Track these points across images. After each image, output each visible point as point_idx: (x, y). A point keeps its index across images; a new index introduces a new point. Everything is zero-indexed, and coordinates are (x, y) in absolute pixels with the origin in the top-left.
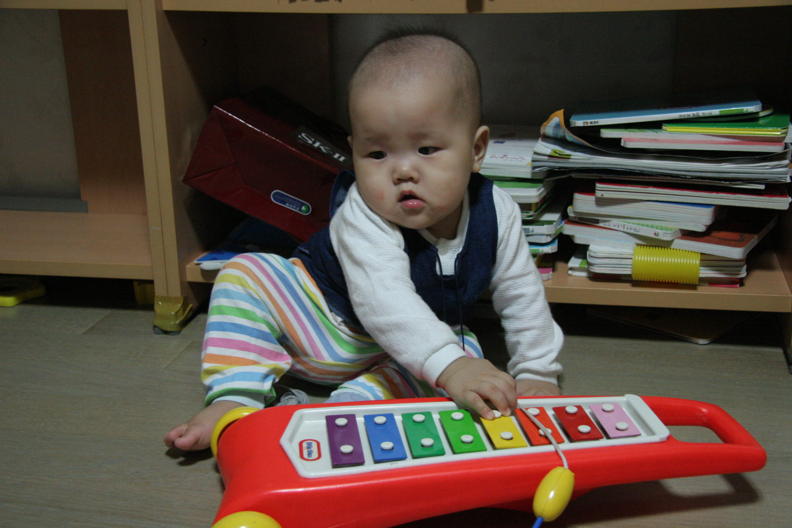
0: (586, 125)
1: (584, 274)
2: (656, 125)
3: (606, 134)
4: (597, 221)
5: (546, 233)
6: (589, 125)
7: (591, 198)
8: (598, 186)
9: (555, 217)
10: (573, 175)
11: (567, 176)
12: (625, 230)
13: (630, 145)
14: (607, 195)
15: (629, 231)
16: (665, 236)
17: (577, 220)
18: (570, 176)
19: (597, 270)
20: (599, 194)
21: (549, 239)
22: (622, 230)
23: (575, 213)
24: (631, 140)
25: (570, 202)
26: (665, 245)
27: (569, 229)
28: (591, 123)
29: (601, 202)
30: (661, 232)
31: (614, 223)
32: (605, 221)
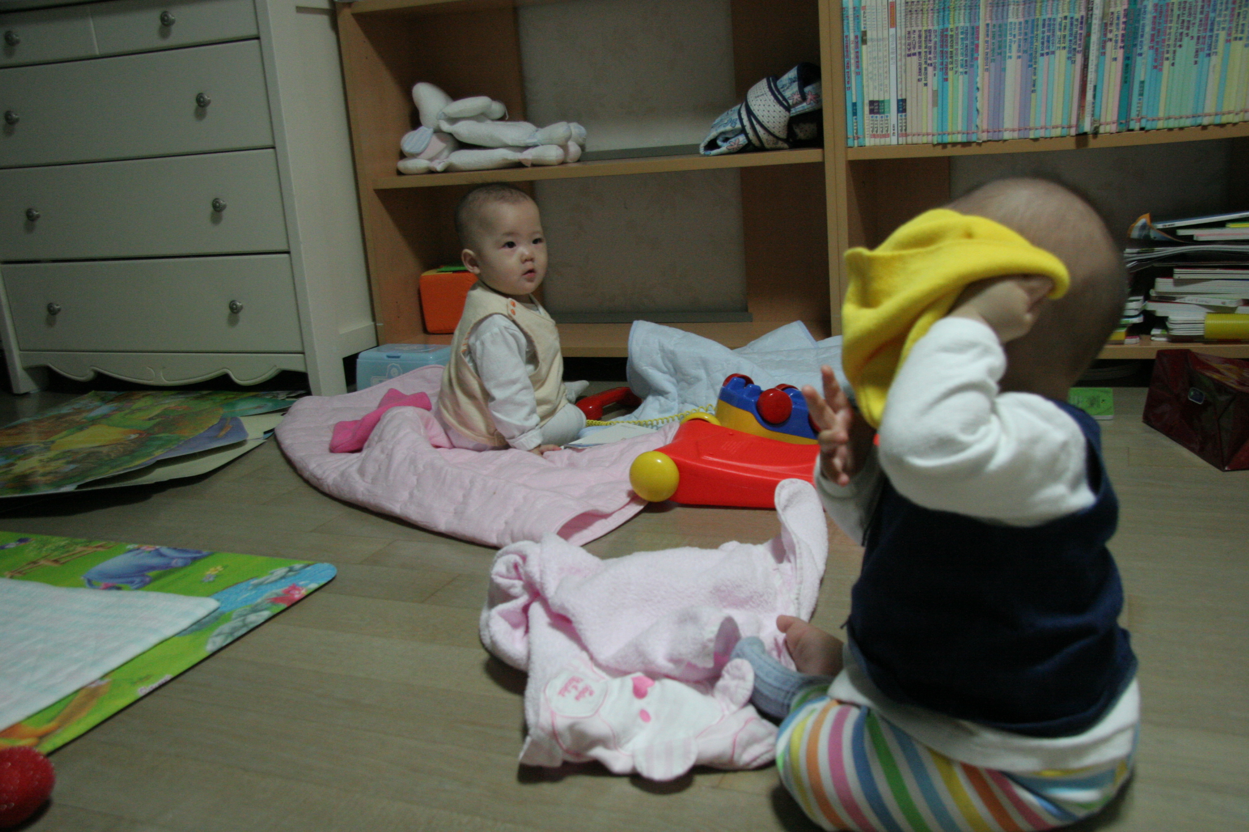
0: (1165, 227)
1: (1164, 339)
2: (1221, 224)
3: (1181, 232)
4: (1174, 299)
5: (1135, 308)
6: (1167, 227)
7: (1170, 281)
8: (1176, 270)
9: (1141, 298)
10: (1156, 265)
11: (1150, 266)
12: (1198, 303)
13: (1201, 239)
14: (1183, 277)
15: (1201, 303)
16: (1229, 304)
17: (1157, 299)
18: (1153, 267)
19: (1175, 333)
20: (1176, 276)
21: (1137, 313)
22: (1194, 302)
23: (1157, 293)
24: (1202, 235)
25: (1152, 285)
26: (1231, 311)
27: (1151, 306)
28: (1169, 225)
29: (1179, 282)
30: (1227, 301)
31: (1188, 298)
32: (1180, 298)
